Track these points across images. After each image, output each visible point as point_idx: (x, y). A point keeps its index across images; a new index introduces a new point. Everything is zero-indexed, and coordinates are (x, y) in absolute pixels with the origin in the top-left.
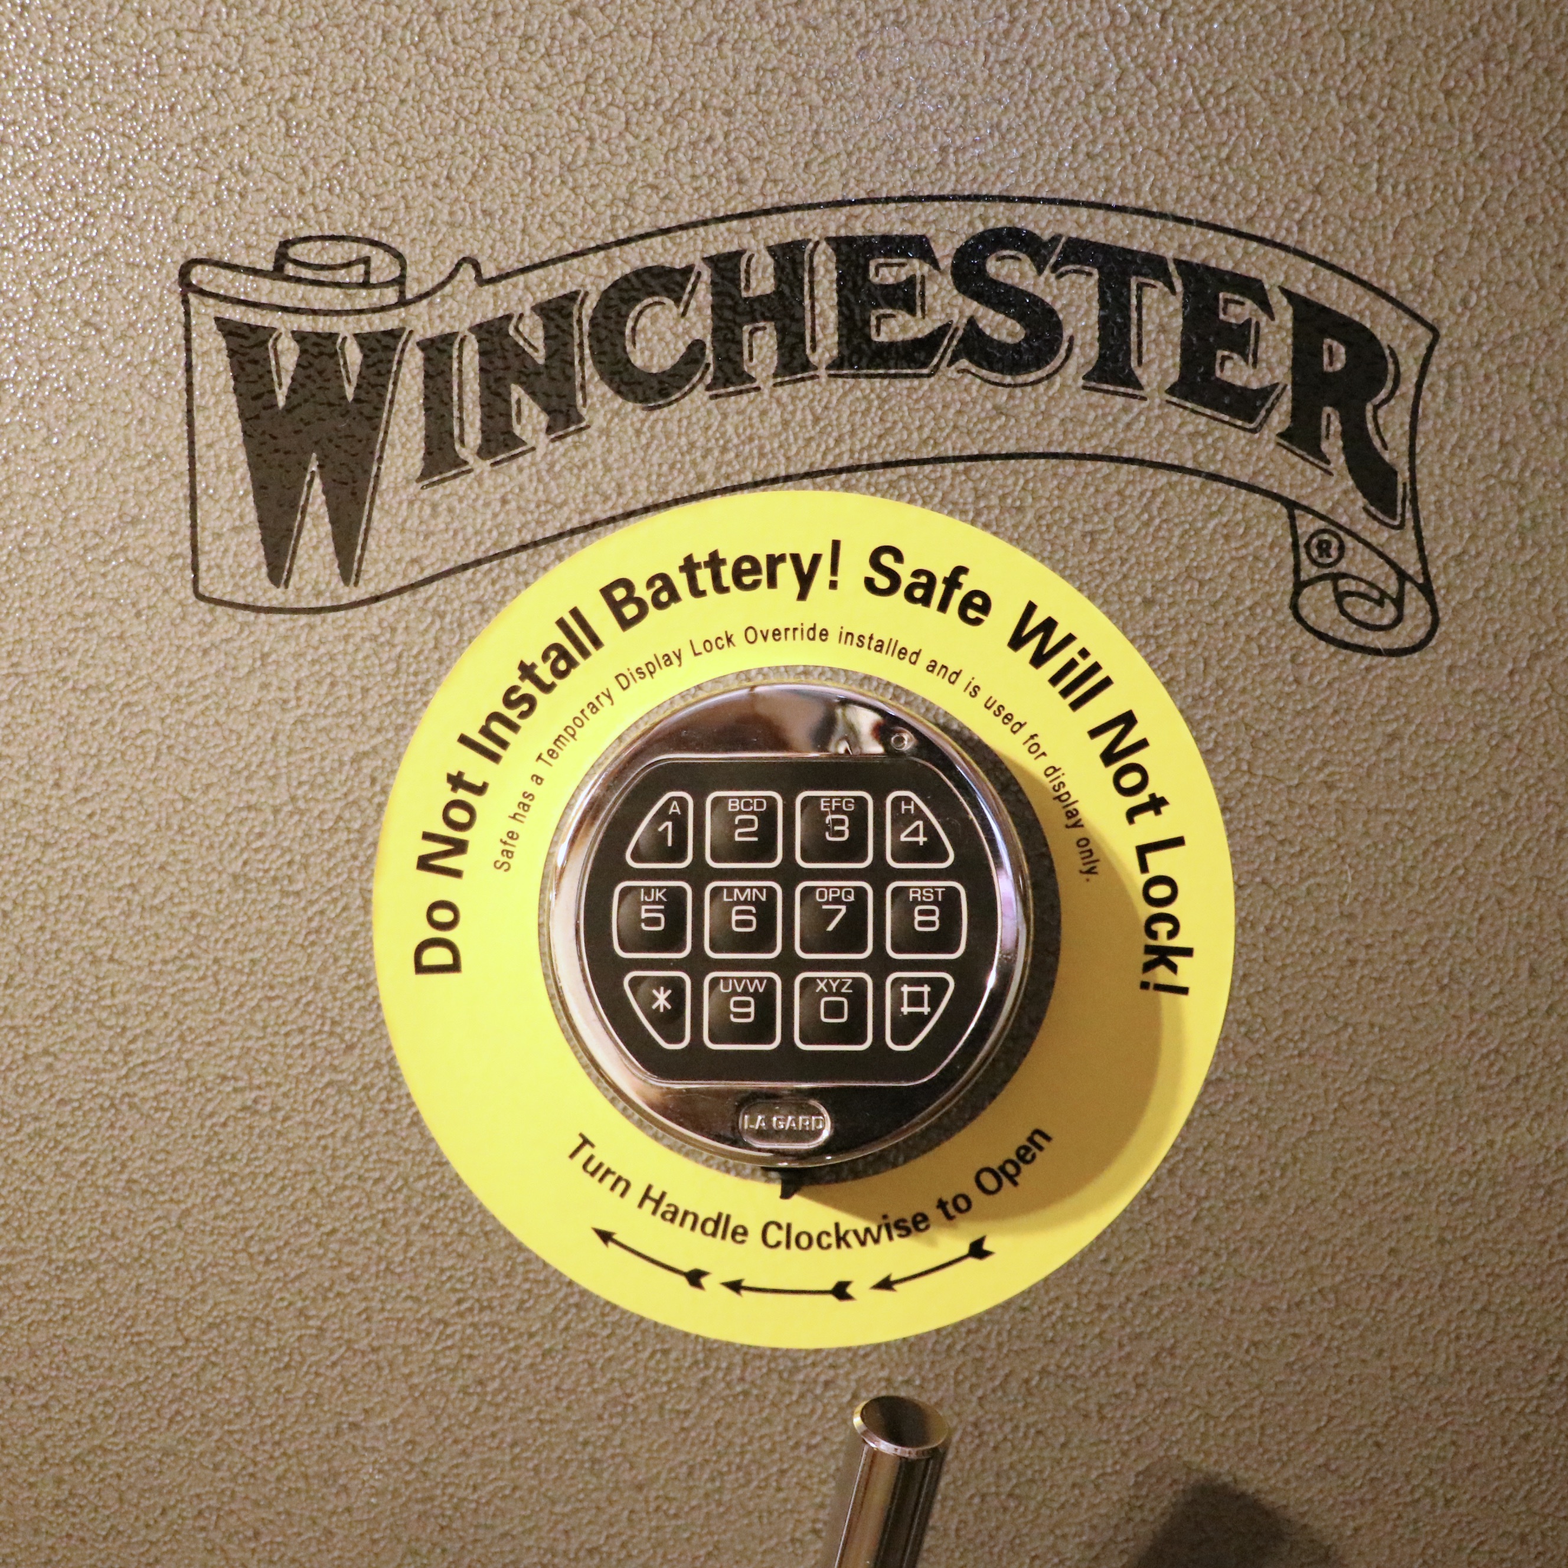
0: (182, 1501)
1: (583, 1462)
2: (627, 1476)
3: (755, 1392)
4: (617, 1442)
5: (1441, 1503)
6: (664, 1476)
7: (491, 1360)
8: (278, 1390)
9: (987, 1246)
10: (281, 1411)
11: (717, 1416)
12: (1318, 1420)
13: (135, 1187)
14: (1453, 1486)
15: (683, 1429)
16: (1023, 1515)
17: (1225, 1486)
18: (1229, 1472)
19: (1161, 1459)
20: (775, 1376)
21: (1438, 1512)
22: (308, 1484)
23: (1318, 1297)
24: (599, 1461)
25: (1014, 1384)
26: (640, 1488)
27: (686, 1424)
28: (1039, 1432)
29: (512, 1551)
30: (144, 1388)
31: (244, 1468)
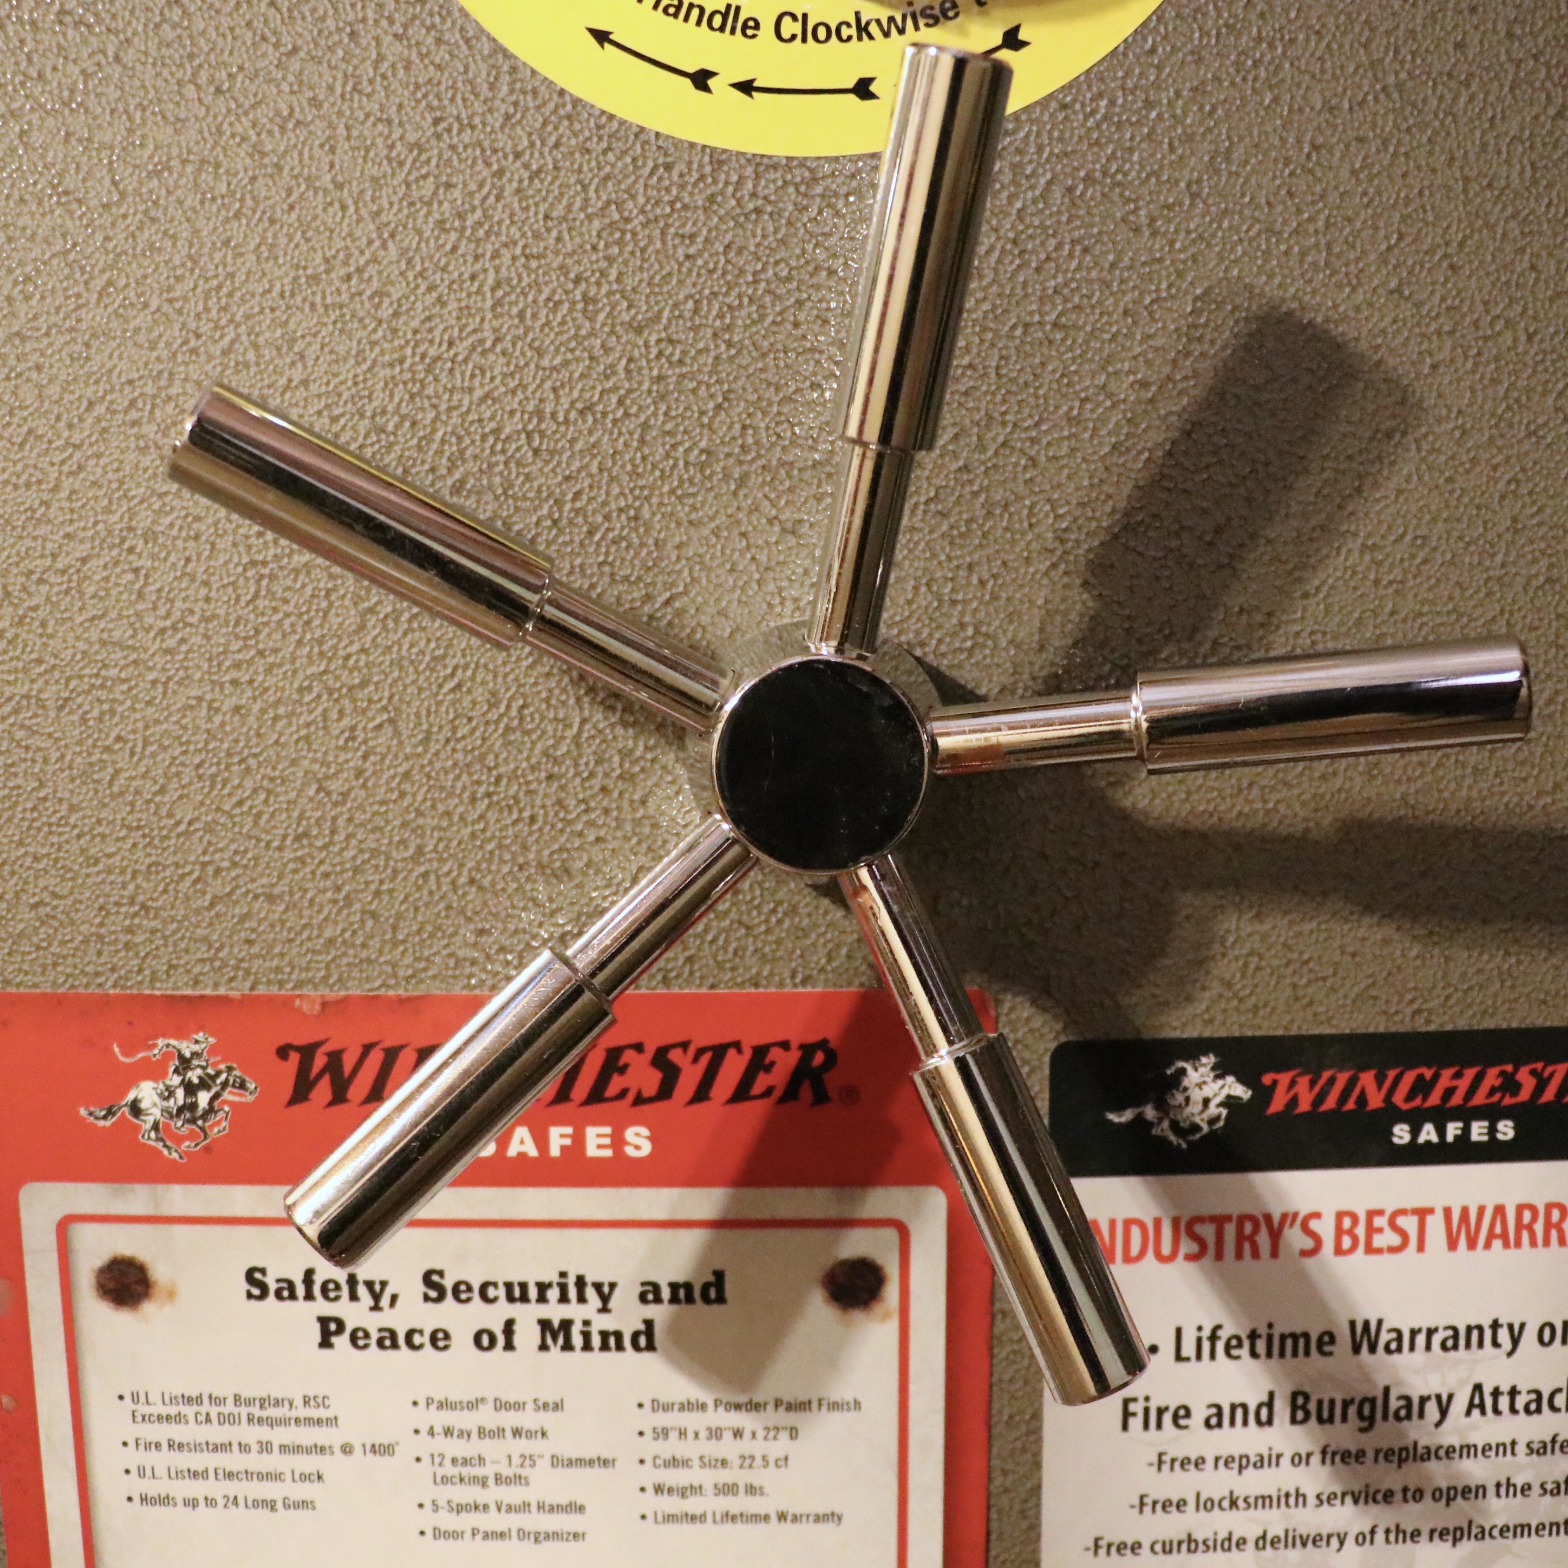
0: (112, 391)
1: (574, 303)
2: (626, 317)
3: (769, 209)
4: (613, 273)
5: (1523, 338)
6: (666, 314)
7: (473, 187)
8: (226, 243)
9: (1022, 36)
10: (229, 269)
11: (729, 237)
12: (1387, 238)
13: (68, 19)
14: (1535, 318)
15: (688, 257)
16: (1071, 349)
17: (1290, 314)
18: (1294, 297)
19: (1220, 281)
20: (791, 189)
21: (1520, 349)
22: (259, 356)
23: (1382, 97)
24: (595, 301)
25: (1057, 193)
26: (639, 330)
27: (692, 251)
28: (1086, 250)
29: (492, 418)
30: (72, 256)
31: (185, 342)
